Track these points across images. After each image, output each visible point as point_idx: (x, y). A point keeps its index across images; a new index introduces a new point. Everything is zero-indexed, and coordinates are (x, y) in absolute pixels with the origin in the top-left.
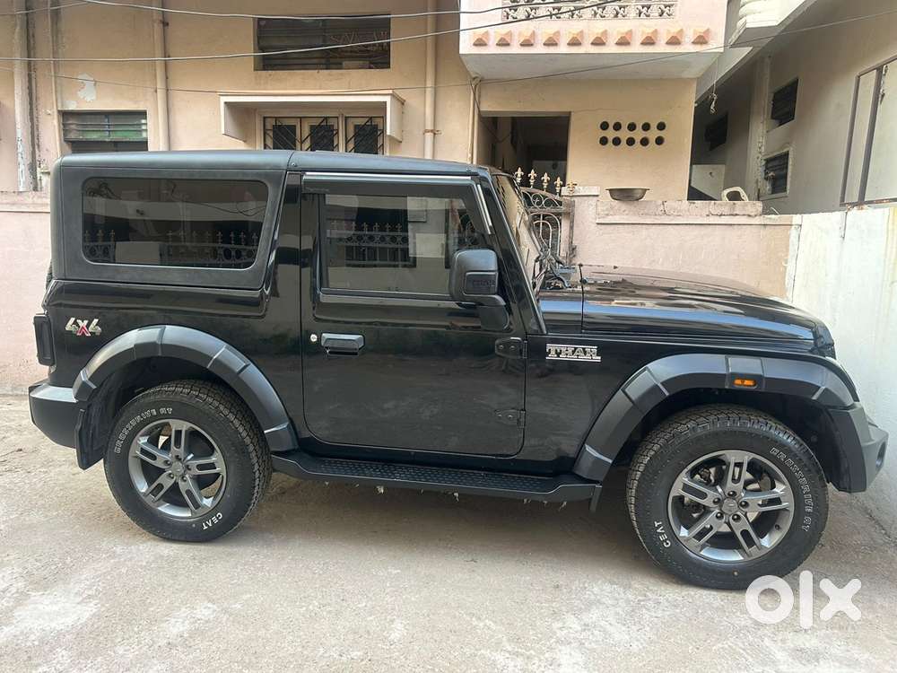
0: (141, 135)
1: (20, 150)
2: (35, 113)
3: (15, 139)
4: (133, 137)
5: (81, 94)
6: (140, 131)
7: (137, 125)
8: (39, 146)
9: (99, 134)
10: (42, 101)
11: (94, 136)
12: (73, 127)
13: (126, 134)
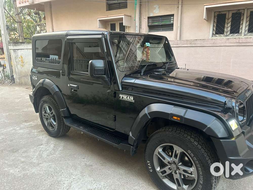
0: (171, 22)
1: (137, 29)
2: (141, 18)
3: (135, 26)
4: (168, 23)
5: (154, 11)
6: (170, 21)
7: (170, 19)
8: (141, 28)
9: (158, 23)
10: (143, 14)
11: (156, 24)
12: (150, 21)
13: (165, 22)
